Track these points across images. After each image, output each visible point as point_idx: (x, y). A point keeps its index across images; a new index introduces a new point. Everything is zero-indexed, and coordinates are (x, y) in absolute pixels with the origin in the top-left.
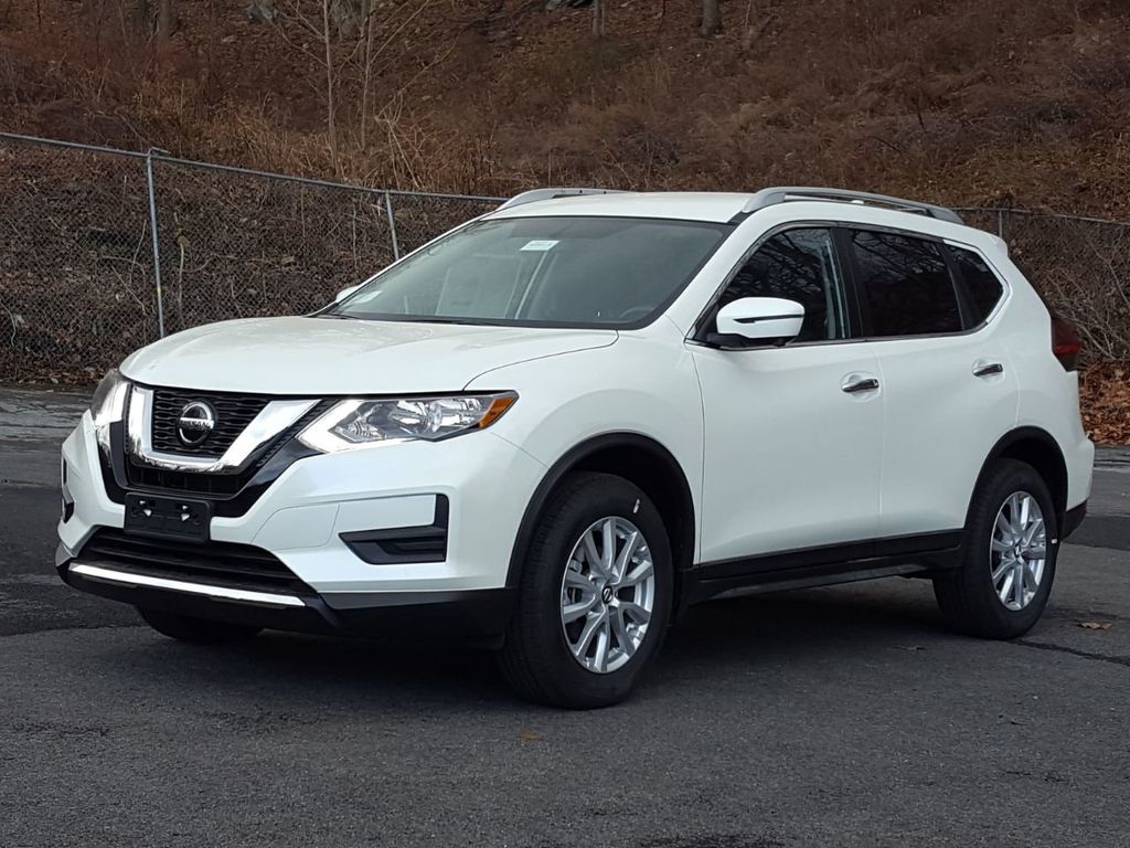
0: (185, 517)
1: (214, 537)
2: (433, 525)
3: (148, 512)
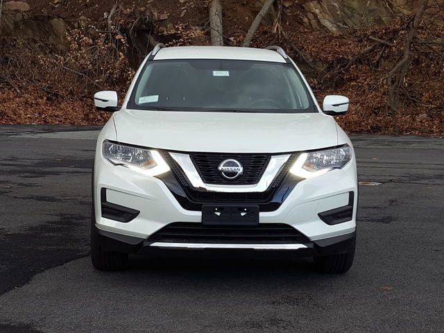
0: (243, 214)
1: (261, 222)
2: (349, 205)
3: (218, 214)
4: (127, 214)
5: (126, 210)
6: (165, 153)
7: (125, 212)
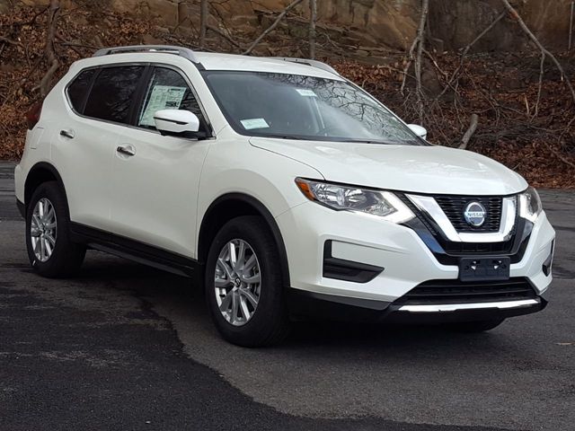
0: (495, 267)
3: (474, 268)
4: (364, 272)
5: (363, 267)
6: (401, 195)
7: (361, 270)
